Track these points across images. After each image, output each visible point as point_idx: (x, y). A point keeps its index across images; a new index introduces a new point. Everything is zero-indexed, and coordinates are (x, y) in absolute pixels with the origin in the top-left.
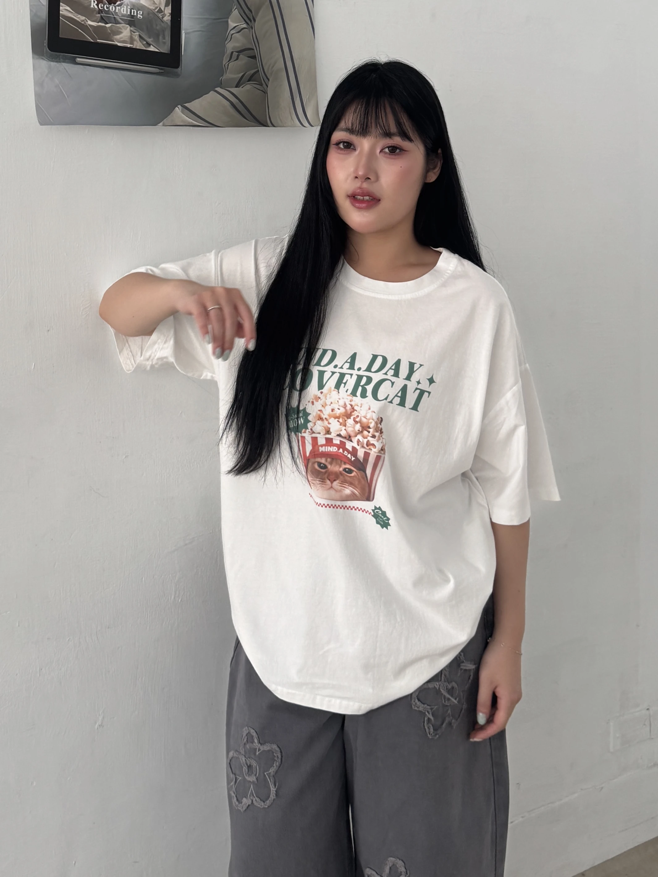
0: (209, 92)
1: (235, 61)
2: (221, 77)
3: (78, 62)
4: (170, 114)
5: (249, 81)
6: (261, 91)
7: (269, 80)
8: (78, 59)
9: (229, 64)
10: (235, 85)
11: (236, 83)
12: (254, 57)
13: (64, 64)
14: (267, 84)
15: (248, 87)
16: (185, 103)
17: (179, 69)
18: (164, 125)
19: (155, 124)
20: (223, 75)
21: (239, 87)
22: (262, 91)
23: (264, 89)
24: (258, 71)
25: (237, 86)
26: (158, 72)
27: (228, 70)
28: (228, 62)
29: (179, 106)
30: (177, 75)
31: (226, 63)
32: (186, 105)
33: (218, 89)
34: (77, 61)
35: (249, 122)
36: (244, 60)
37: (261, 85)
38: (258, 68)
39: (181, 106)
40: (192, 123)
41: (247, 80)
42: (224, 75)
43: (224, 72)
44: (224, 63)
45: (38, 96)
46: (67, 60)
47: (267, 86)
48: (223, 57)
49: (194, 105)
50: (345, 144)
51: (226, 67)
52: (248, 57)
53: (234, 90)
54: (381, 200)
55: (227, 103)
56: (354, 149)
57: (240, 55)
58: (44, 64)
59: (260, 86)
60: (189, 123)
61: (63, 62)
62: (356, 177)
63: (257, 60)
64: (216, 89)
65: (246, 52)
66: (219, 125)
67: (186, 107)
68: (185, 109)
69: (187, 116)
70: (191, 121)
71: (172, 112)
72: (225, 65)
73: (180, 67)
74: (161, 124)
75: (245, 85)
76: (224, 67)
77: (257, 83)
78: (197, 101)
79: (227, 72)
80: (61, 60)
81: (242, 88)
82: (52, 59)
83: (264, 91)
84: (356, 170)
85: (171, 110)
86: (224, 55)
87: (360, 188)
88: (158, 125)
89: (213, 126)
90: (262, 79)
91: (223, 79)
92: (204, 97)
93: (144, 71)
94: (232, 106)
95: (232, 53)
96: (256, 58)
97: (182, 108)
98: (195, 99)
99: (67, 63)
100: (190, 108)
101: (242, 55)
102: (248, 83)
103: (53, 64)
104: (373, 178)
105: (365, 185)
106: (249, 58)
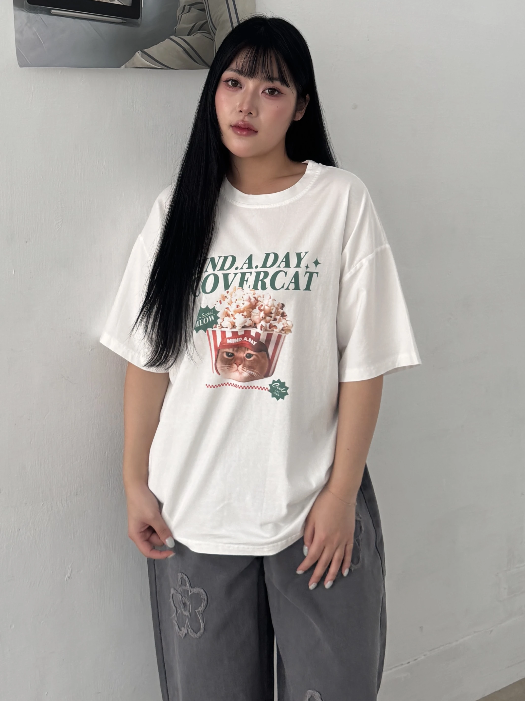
0: (165, 40)
1: (187, 13)
2: (175, 27)
3: (53, 13)
4: (131, 58)
5: (198, 30)
6: (208, 39)
7: (216, 29)
8: (53, 11)
9: (183, 15)
10: (187, 34)
11: (188, 32)
12: (203, 10)
13: (40, 15)
14: (215, 32)
15: (198, 35)
16: (144, 49)
17: (139, 20)
18: (126, 67)
19: (118, 67)
20: (176, 25)
21: (190, 36)
22: (210, 39)
23: (212, 37)
24: (207, 21)
25: (188, 35)
26: (122, 22)
27: (181, 20)
28: (181, 14)
29: (139, 51)
30: (138, 25)
31: (179, 15)
32: (145, 50)
33: (173, 37)
34: (51, 13)
35: (198, 65)
36: (194, 12)
37: (209, 33)
38: (207, 19)
39: (141, 51)
40: (150, 65)
41: (197, 30)
42: (178, 25)
43: (177, 23)
44: (178, 15)
45: (18, 42)
46: (43, 12)
47: (215, 35)
48: (177, 9)
49: (152, 51)
50: (233, 83)
51: (180, 18)
52: (198, 10)
53: (186, 38)
54: (258, 132)
55: (180, 49)
56: (240, 87)
57: (191, 8)
58: (24, 15)
59: (209, 35)
60: (148, 65)
61: (40, 13)
62: (241, 111)
63: (205, 12)
64: (171, 37)
65: (197, 5)
66: (173, 68)
67: (145, 52)
68: (144, 54)
69: (146, 60)
70: (150, 64)
71: (132, 57)
72: (178, 17)
73: (140, 18)
74: (123, 66)
75: (196, 34)
76: (178, 19)
77: (207, 32)
78: (155, 47)
79: (181, 23)
80: (39, 11)
81: (193, 36)
82: (30, 10)
83: (212, 38)
84: (241, 105)
85: (132, 54)
86: (178, 8)
87: (243, 121)
88: (121, 67)
89: (167, 68)
90: (210, 29)
91: (177, 29)
92: (161, 44)
93: (110, 21)
94: (185, 52)
95: (185, 6)
96: (205, 10)
97: (142, 53)
98: (153, 45)
99: (44, 14)
100: (148, 53)
101: (193, 8)
102: (198, 32)
103: (32, 15)
104: (254, 114)
105: (247, 119)
106: (200, 11)
